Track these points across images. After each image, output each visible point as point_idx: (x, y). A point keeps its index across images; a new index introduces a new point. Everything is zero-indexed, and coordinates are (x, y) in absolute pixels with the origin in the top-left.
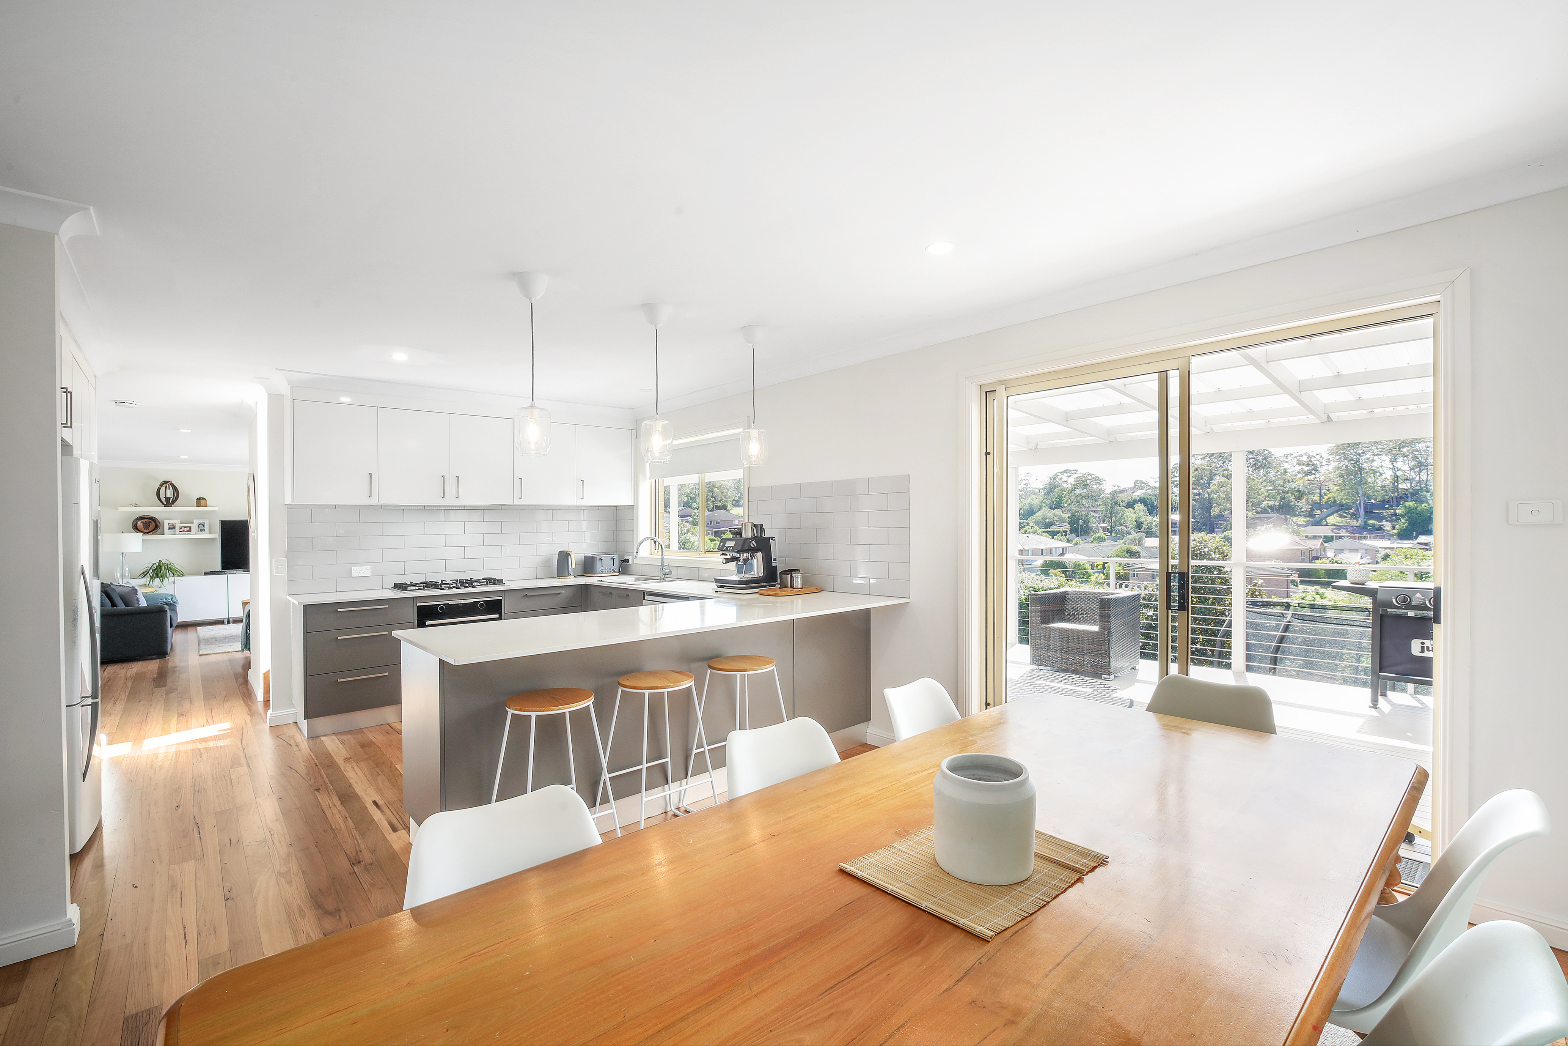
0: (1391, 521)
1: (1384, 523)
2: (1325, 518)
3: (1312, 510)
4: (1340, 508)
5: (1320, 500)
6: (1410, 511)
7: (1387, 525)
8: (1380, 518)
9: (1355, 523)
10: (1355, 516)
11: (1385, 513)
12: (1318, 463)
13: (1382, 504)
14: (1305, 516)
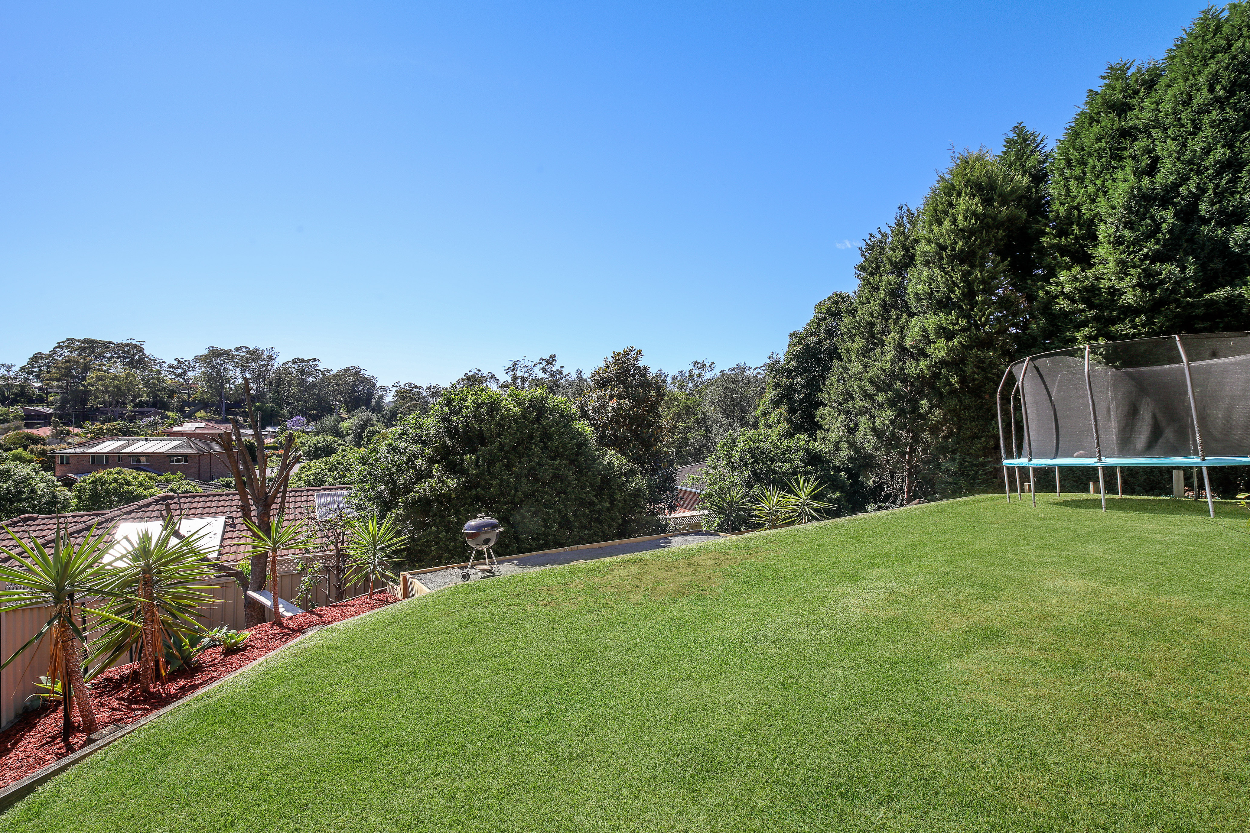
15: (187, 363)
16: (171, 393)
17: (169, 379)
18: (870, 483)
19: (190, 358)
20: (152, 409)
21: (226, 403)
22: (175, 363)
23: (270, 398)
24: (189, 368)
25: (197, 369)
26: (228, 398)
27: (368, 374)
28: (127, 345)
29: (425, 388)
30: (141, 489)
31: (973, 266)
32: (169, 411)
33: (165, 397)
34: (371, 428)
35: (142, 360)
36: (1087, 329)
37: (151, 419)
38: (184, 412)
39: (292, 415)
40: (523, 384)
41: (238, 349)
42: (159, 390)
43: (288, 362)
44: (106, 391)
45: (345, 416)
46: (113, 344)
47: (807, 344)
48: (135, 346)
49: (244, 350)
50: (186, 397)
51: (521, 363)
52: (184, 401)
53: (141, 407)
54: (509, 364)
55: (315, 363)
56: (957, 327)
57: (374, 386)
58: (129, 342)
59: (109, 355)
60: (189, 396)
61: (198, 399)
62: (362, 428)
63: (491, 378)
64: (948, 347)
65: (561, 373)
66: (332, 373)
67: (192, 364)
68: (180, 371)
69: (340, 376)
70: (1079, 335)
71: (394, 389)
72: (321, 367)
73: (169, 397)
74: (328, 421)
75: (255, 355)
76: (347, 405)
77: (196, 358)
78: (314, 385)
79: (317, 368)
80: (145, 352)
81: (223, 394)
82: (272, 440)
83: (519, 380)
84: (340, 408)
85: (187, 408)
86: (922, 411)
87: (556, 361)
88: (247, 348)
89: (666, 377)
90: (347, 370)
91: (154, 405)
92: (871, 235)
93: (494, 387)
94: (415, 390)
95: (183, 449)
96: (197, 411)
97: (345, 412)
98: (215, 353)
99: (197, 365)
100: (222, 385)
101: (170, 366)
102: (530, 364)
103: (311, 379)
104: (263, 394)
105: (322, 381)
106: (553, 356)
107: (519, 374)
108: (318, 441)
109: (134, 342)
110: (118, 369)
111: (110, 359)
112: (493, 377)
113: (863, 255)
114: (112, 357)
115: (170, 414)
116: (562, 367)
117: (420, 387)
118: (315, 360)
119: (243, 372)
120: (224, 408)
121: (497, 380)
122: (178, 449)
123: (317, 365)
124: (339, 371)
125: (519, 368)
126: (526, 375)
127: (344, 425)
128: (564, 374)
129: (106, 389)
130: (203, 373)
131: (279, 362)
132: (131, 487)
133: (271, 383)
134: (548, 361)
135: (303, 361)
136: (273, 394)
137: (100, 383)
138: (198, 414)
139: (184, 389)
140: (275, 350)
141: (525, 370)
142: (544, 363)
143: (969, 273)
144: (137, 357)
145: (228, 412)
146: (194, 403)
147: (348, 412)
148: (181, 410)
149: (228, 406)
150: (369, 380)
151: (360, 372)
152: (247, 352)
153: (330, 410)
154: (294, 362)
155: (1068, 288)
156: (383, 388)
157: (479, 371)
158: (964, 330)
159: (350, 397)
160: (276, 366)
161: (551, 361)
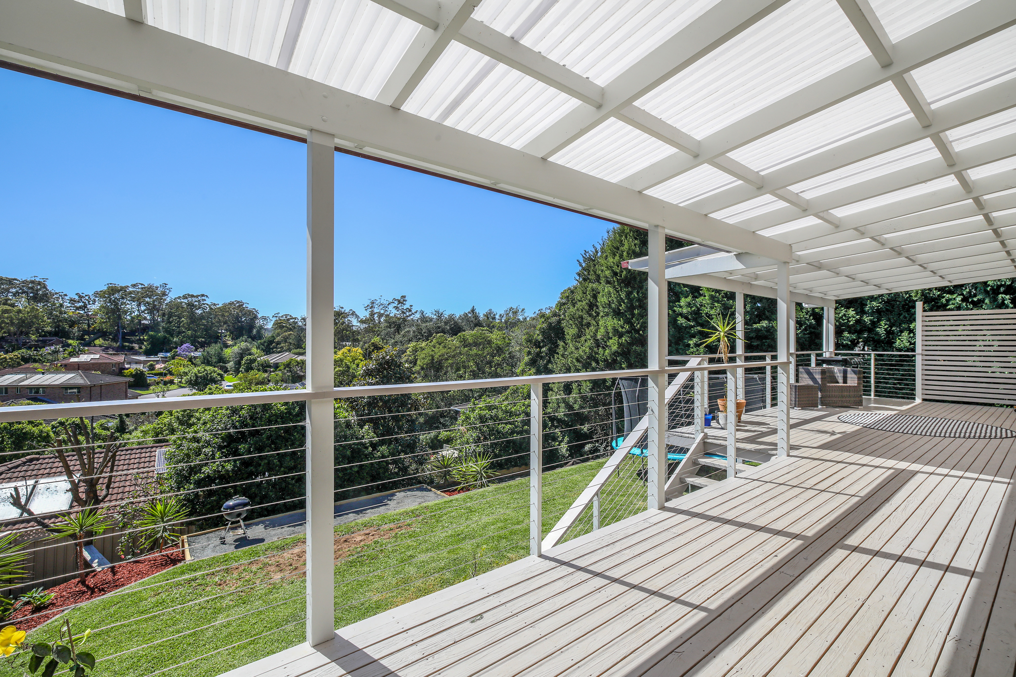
0: (138, 344)
1: (134, 345)
2: (94, 341)
3: (83, 335)
4: (103, 334)
5: (88, 328)
6: (151, 337)
7: (136, 346)
8: (132, 342)
9: (114, 345)
10: (114, 340)
11: (133, 338)
12: (87, 302)
13: (132, 333)
14: (77, 340)
15: (87, 298)
16: (72, 324)
17: (71, 313)
18: (585, 429)
19: (91, 293)
20: (54, 338)
21: (123, 333)
22: (77, 298)
23: (163, 328)
24: (89, 302)
25: (97, 303)
26: (124, 328)
27: (250, 307)
28: (32, 282)
29: (300, 319)
30: (30, 427)
31: (634, 288)
32: (69, 338)
33: (67, 327)
34: (249, 357)
35: (45, 295)
36: (694, 339)
37: (53, 348)
38: (84, 340)
39: (182, 343)
40: (379, 319)
41: (134, 286)
42: (60, 321)
43: (179, 298)
44: (12, 324)
45: (230, 343)
46: (18, 280)
47: (551, 323)
48: (39, 283)
49: (140, 286)
50: (86, 327)
51: (378, 302)
52: (84, 330)
53: (45, 336)
54: (368, 303)
55: (203, 298)
56: (624, 330)
57: (256, 317)
58: (33, 279)
59: (14, 290)
60: (89, 326)
61: (98, 328)
62: (241, 356)
63: (352, 314)
64: (618, 342)
65: (410, 311)
66: (218, 306)
67: (92, 298)
68: (81, 304)
69: (225, 308)
70: (691, 342)
71: (274, 319)
72: (208, 301)
73: (70, 327)
74: (213, 349)
75: (149, 291)
76: (232, 333)
77: (96, 294)
78: (202, 317)
79: (205, 302)
80: (48, 288)
81: (120, 325)
82: (163, 366)
83: (376, 316)
84: (226, 336)
85: (86, 337)
86: (607, 384)
87: (406, 301)
88: (142, 284)
89: (494, 315)
90: (231, 304)
91: (56, 334)
92: (585, 251)
93: (355, 322)
94: (291, 321)
95: (76, 382)
96: (96, 339)
97: (230, 339)
98: (113, 290)
99: (97, 299)
100: (119, 317)
101: (72, 301)
102: (385, 302)
103: (199, 312)
104: (158, 324)
105: (210, 313)
106: (403, 297)
107: (376, 310)
108: (199, 371)
109: (37, 279)
110: (22, 303)
111: (15, 295)
112: (354, 313)
113: (581, 265)
114: (17, 292)
115: (70, 341)
116: (411, 306)
117: (295, 318)
118: (203, 295)
119: (139, 305)
120: (120, 337)
121: (357, 317)
122: (72, 382)
123: (205, 300)
124: (225, 305)
125: (377, 306)
126: (382, 312)
127: (228, 352)
128: (413, 311)
129: (11, 321)
130: (102, 307)
131: (171, 296)
132: (21, 425)
133: (164, 315)
134: (399, 302)
135: (192, 296)
136: (166, 324)
137: (6, 315)
138: (97, 342)
139: (85, 320)
140: (168, 287)
141: (381, 307)
142: (396, 302)
143: (631, 293)
144: (40, 292)
145: (124, 340)
146: (93, 332)
147: (233, 339)
148: (81, 338)
149: (124, 334)
150: (250, 312)
151: (242, 305)
152: (142, 288)
153: (216, 338)
154: (185, 297)
155: (685, 311)
156: (264, 318)
157: (342, 308)
158: (628, 332)
159: (234, 327)
160: (168, 300)
161: (402, 301)
